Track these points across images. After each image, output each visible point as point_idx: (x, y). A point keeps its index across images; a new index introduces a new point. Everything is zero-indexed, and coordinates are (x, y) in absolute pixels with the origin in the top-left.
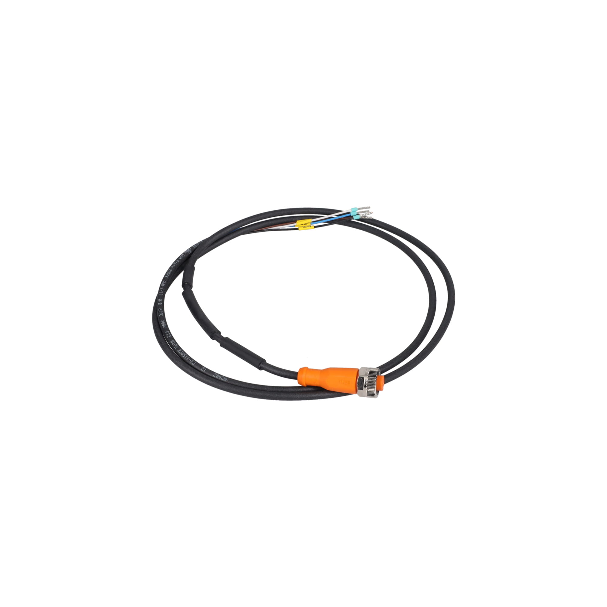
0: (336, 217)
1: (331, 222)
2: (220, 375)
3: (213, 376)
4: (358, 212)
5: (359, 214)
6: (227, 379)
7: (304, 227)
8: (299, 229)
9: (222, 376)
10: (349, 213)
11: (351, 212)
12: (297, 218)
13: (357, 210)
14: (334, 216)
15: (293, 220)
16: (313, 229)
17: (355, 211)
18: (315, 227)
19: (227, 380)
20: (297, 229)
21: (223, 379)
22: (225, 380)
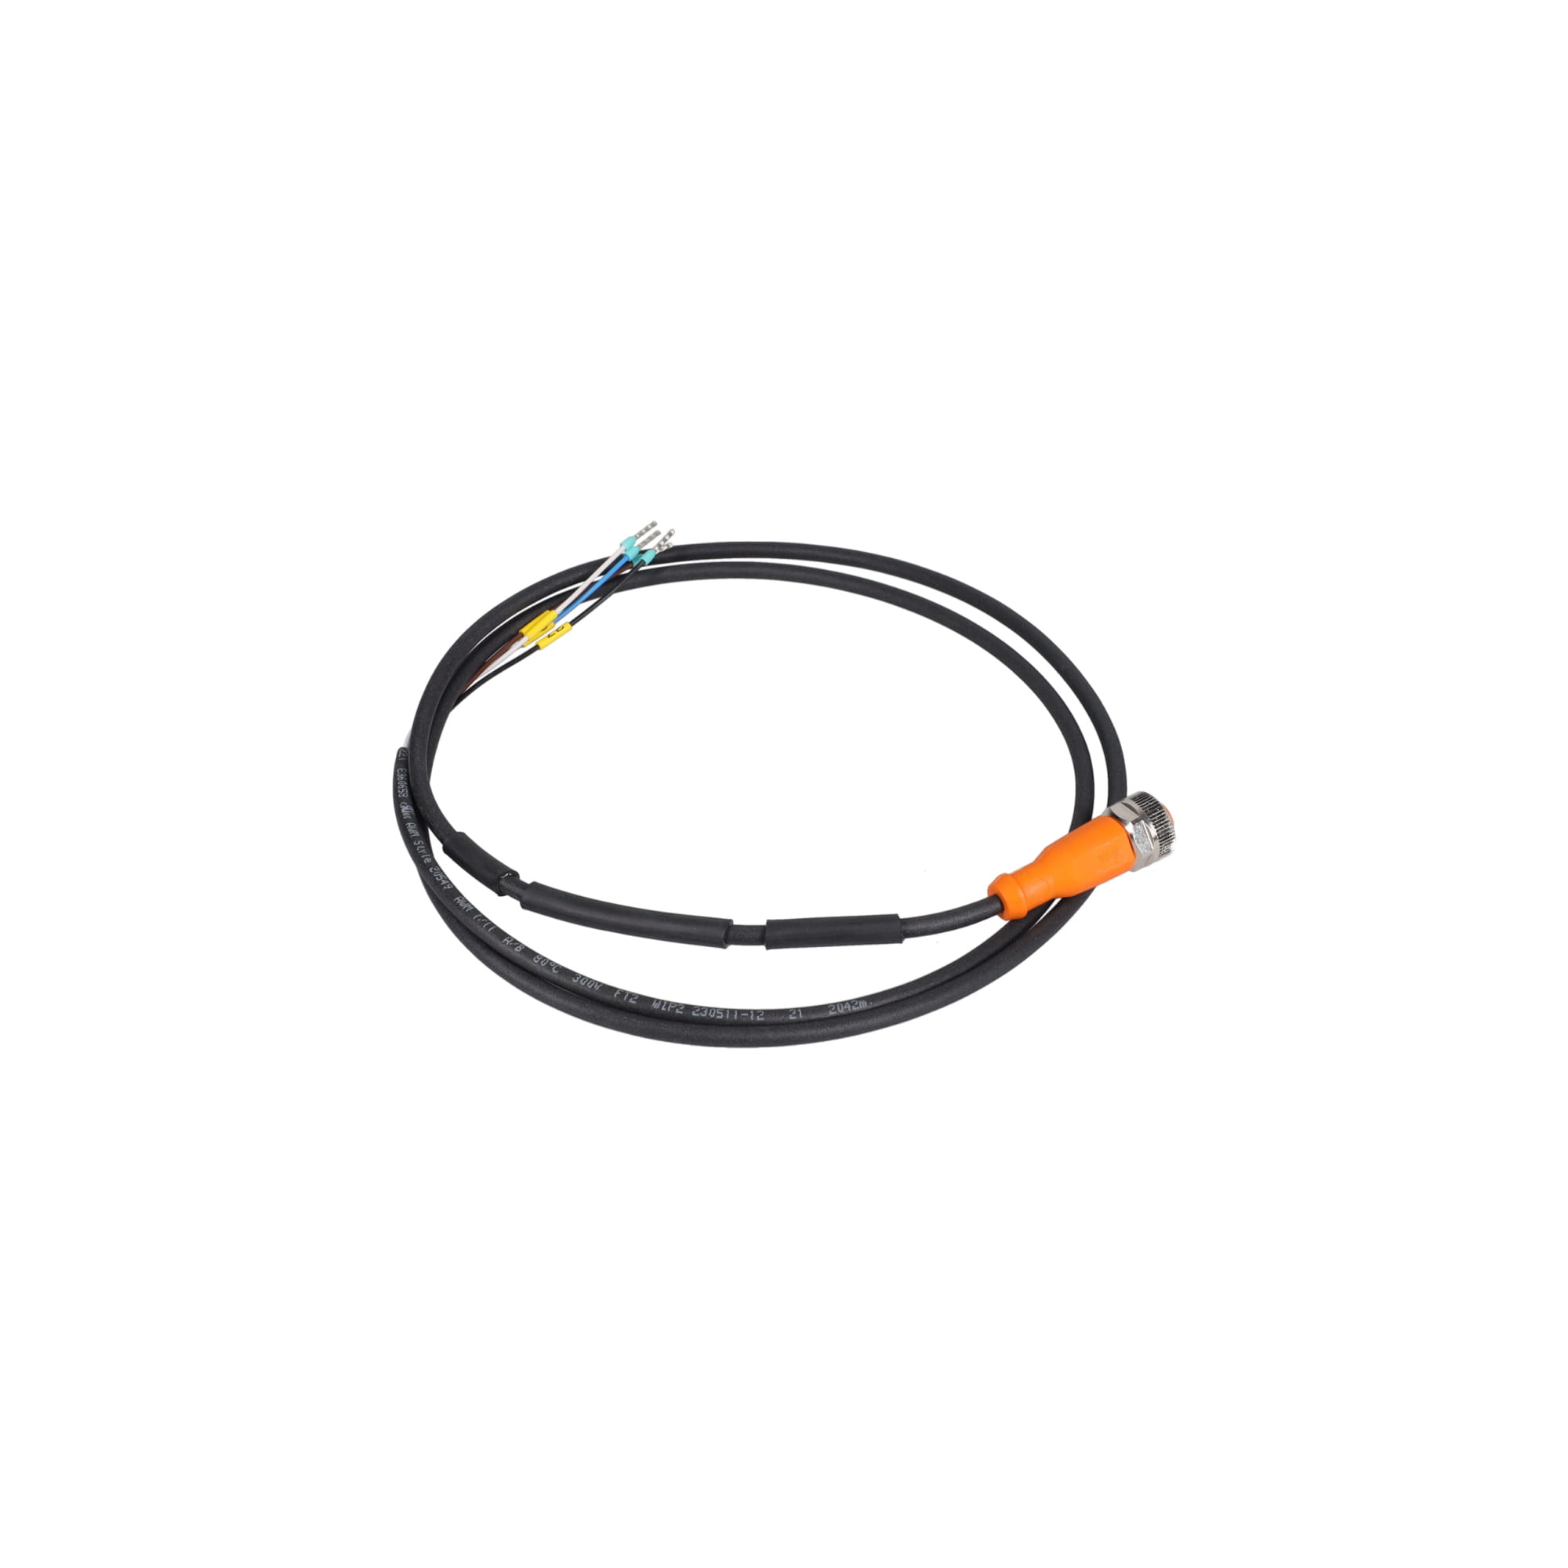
0: (601, 577)
1: (603, 593)
2: (844, 1003)
3: (831, 1013)
4: (639, 546)
5: (644, 549)
6: (867, 1001)
7: (549, 636)
8: (541, 645)
9: (849, 1001)
10: (621, 557)
11: (624, 552)
12: (518, 625)
13: (634, 543)
14: (596, 577)
15: (511, 635)
16: (570, 630)
17: (631, 547)
18: (573, 622)
19: (868, 1004)
20: (536, 648)
21: (858, 1005)
22: (864, 1005)
